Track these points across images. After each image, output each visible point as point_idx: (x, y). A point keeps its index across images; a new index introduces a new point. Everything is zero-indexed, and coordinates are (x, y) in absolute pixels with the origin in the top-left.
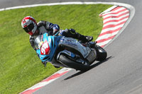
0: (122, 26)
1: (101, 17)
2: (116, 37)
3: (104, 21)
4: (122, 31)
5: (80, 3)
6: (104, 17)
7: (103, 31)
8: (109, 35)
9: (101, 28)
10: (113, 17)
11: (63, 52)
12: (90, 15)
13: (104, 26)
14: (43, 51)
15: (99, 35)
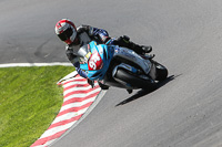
0: (92, 99)
1: (60, 86)
2: (84, 117)
3: (65, 93)
4: (92, 108)
5: (28, 65)
6: (65, 86)
7: (63, 108)
8: (73, 114)
9: (60, 103)
10: (78, 86)
11: (121, 65)
12: (42, 83)
13: (65, 99)
14: (93, 64)
15: (57, 114)
